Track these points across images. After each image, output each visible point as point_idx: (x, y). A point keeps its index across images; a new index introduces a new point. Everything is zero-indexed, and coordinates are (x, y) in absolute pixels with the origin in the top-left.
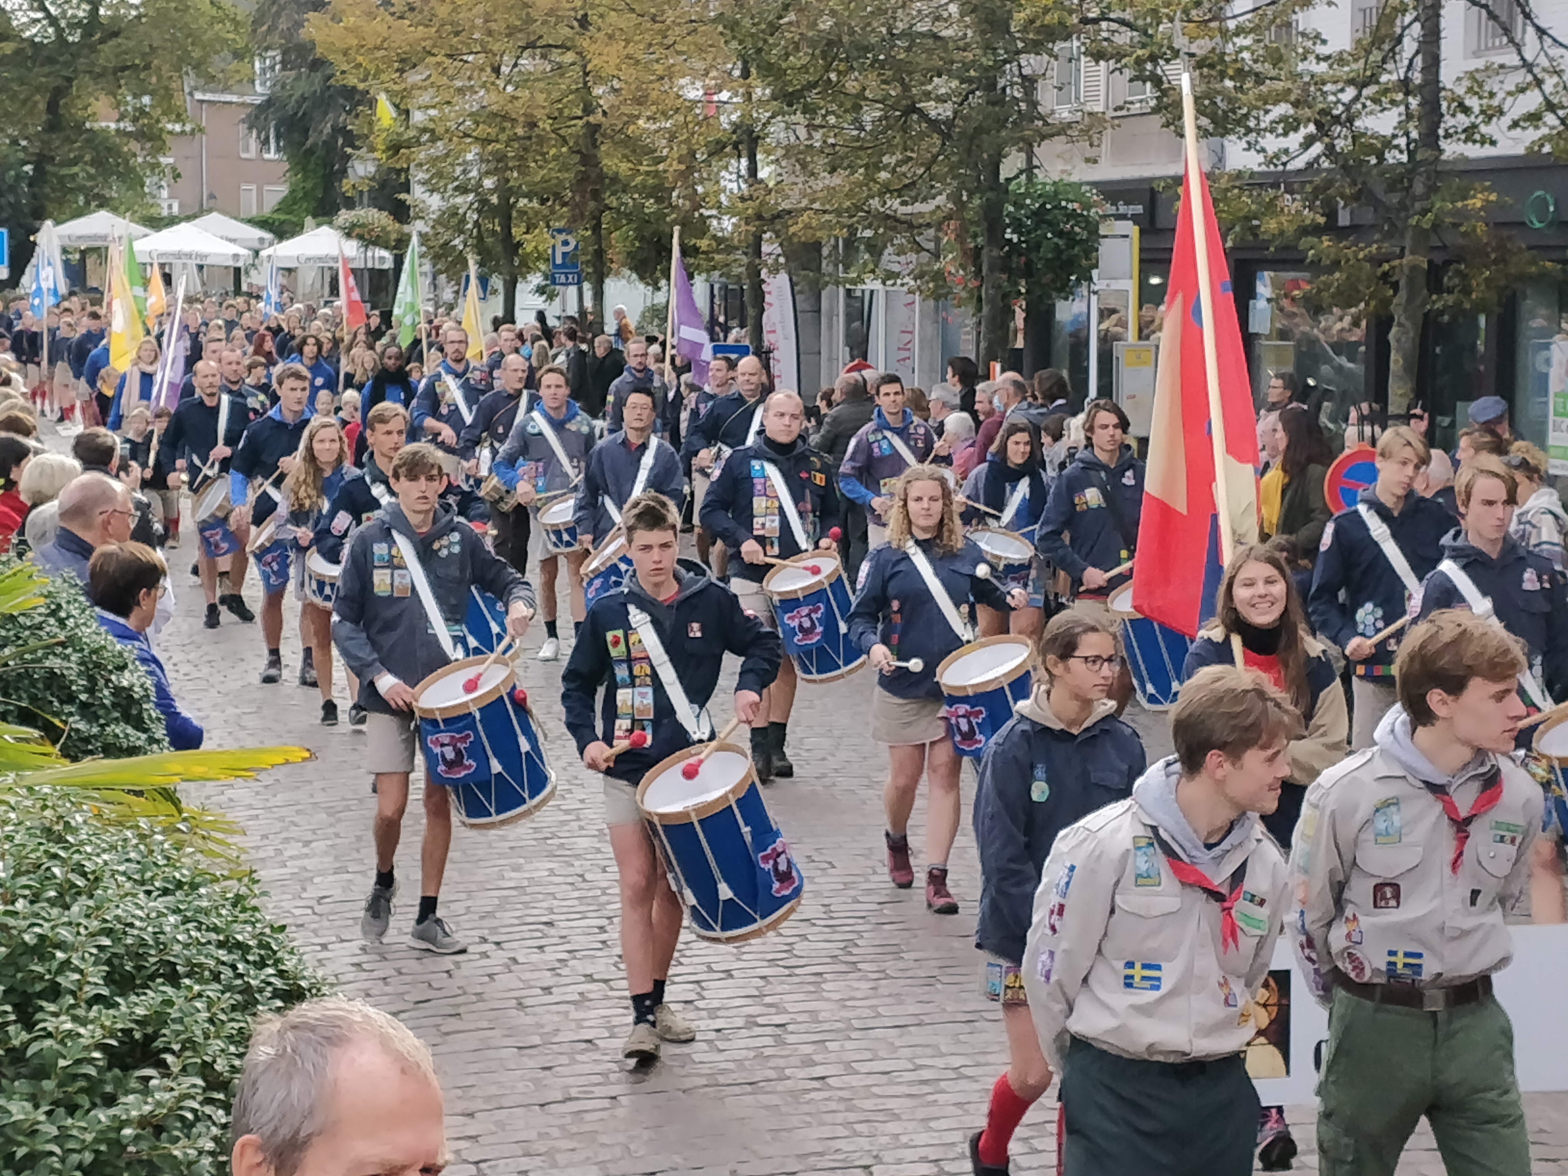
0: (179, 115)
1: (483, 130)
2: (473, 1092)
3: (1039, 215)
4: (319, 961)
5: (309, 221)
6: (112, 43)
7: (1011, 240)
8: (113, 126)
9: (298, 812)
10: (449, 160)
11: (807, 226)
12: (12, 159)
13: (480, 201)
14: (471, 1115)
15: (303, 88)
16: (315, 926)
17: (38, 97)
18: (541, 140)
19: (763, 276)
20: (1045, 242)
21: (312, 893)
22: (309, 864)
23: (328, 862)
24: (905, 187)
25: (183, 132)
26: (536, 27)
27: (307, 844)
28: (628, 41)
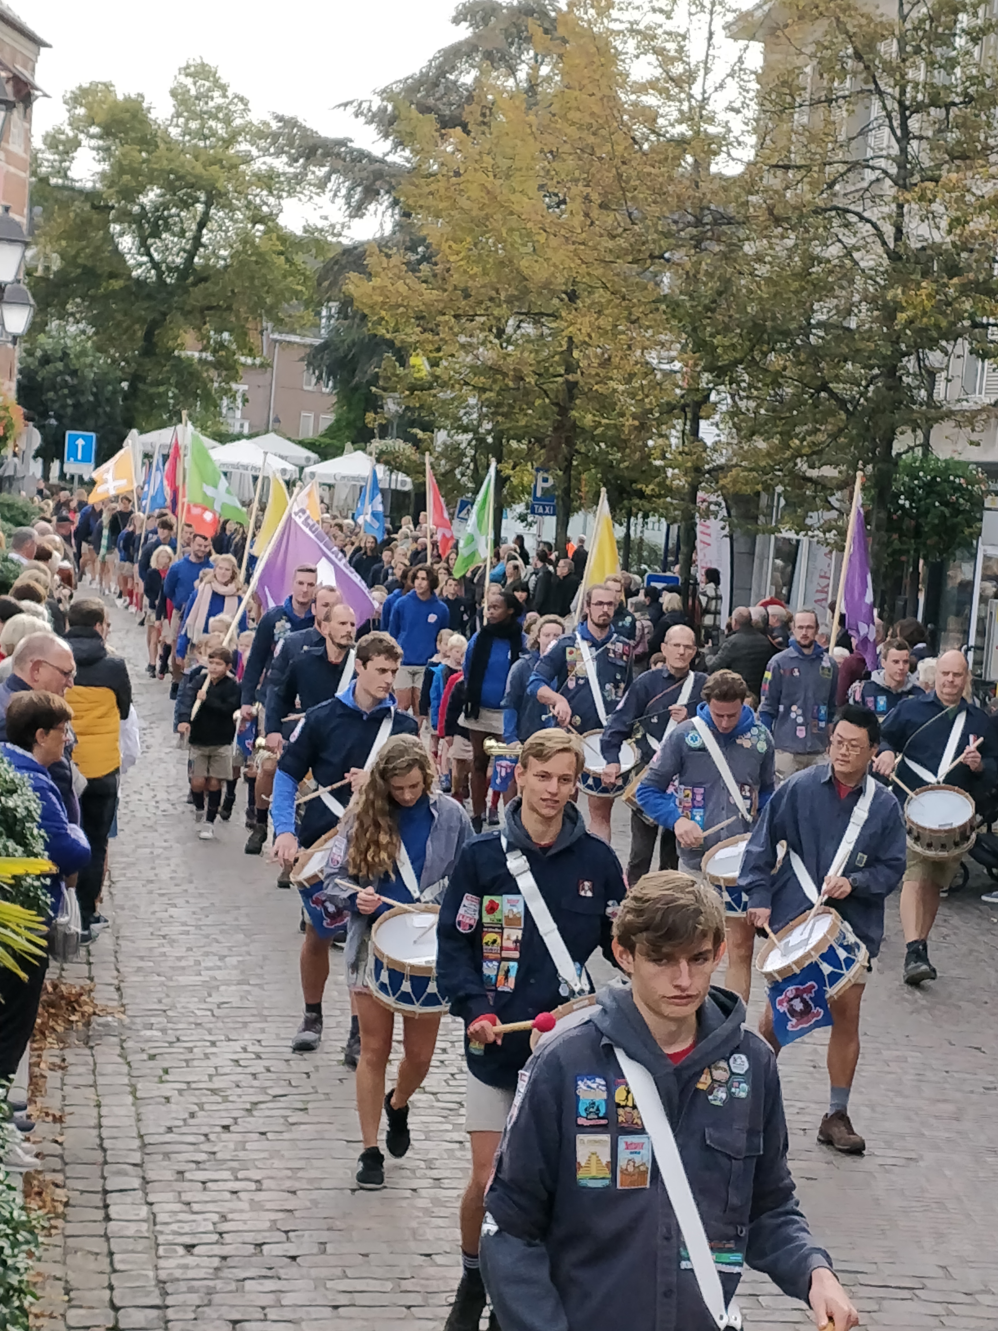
0: (251, 350)
1: (481, 381)
2: (300, 1174)
3: (930, 487)
4: (205, 1054)
5: (348, 446)
6: (202, 286)
7: (903, 505)
8: (197, 355)
9: (222, 932)
10: (456, 403)
11: (735, 481)
12: (111, 376)
13: (477, 440)
14: (294, 1193)
15: (354, 335)
16: (211, 1026)
17: (137, 326)
18: (527, 393)
19: (697, 520)
20: (933, 510)
21: (216, 999)
22: (219, 974)
23: (235, 975)
24: (814, 453)
25: (254, 364)
26: (532, 297)
27: (222, 958)
28: (599, 313)
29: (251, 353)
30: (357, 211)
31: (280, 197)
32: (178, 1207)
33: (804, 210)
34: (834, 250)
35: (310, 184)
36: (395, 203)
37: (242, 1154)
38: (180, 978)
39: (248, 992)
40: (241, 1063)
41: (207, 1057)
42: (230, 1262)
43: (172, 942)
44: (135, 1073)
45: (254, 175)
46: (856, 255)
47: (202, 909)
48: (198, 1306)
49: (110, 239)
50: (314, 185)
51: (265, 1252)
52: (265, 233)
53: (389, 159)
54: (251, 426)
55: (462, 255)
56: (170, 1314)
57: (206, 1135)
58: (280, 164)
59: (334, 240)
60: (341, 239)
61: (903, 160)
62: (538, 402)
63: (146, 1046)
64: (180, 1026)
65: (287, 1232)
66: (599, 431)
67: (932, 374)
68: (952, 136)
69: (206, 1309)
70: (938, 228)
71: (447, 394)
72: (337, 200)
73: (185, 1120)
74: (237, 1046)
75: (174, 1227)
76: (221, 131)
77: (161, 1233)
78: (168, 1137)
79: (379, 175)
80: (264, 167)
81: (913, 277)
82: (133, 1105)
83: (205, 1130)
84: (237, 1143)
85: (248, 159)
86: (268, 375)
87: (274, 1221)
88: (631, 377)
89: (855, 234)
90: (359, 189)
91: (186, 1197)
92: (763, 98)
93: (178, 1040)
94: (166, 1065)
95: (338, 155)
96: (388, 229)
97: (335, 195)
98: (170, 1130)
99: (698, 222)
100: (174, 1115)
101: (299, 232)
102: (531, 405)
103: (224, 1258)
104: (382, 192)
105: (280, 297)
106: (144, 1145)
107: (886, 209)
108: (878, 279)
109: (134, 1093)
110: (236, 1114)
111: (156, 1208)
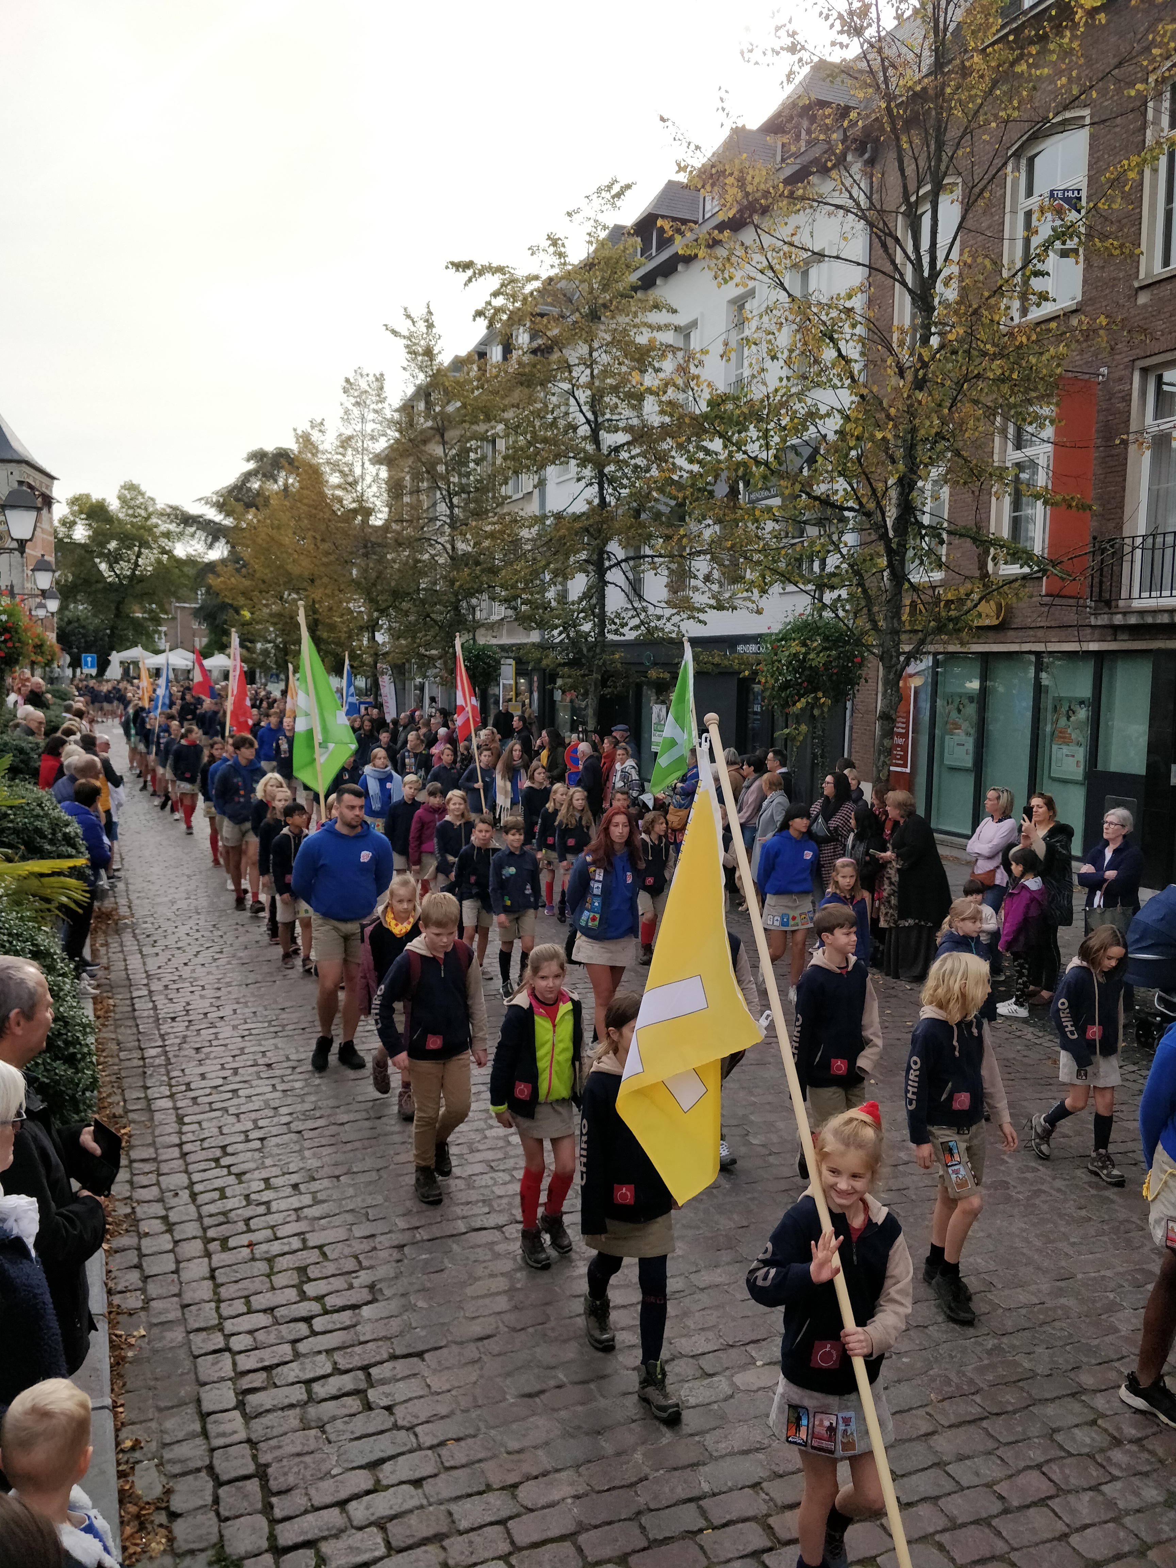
0: (166, 611)
5: (214, 652)
6: (140, 584)
8: (141, 615)
11: (393, 659)
12: (101, 628)
14: (219, 989)
15: (214, 603)
16: (175, 919)
17: (112, 604)
21: (176, 907)
29: (166, 613)
30: (210, 546)
31: (174, 542)
33: (411, 539)
34: (426, 556)
35: (187, 536)
36: (228, 542)
37: (194, 975)
40: (190, 934)
41: (174, 933)
42: (193, 1023)
44: (140, 944)
45: (161, 533)
46: (436, 558)
48: (180, 1044)
49: (95, 565)
50: (189, 536)
52: (168, 559)
53: (223, 523)
54: (169, 645)
55: (260, 564)
56: (167, 1049)
57: (176, 968)
58: (172, 527)
59: (201, 560)
60: (204, 559)
61: (452, 516)
63: (145, 931)
64: (160, 921)
67: (474, 609)
68: (472, 506)
70: (470, 546)
71: (260, 627)
72: (200, 542)
73: (166, 962)
74: (187, 927)
75: (165, 1010)
76: (143, 513)
78: (159, 971)
79: (219, 530)
80: (165, 529)
81: (461, 567)
82: (141, 958)
83: (176, 966)
84: (191, 970)
86: (175, 623)
88: (342, 616)
89: (435, 549)
90: (210, 537)
91: (170, 997)
92: (389, 491)
93: (160, 927)
94: (155, 939)
95: (199, 522)
96: (226, 553)
97: (200, 540)
98: (159, 968)
99: (365, 547)
100: (161, 961)
101: (184, 558)
103: (190, 1021)
104: (221, 537)
106: (148, 976)
108: (446, 569)
109: (141, 953)
110: (189, 957)
111: (156, 1003)
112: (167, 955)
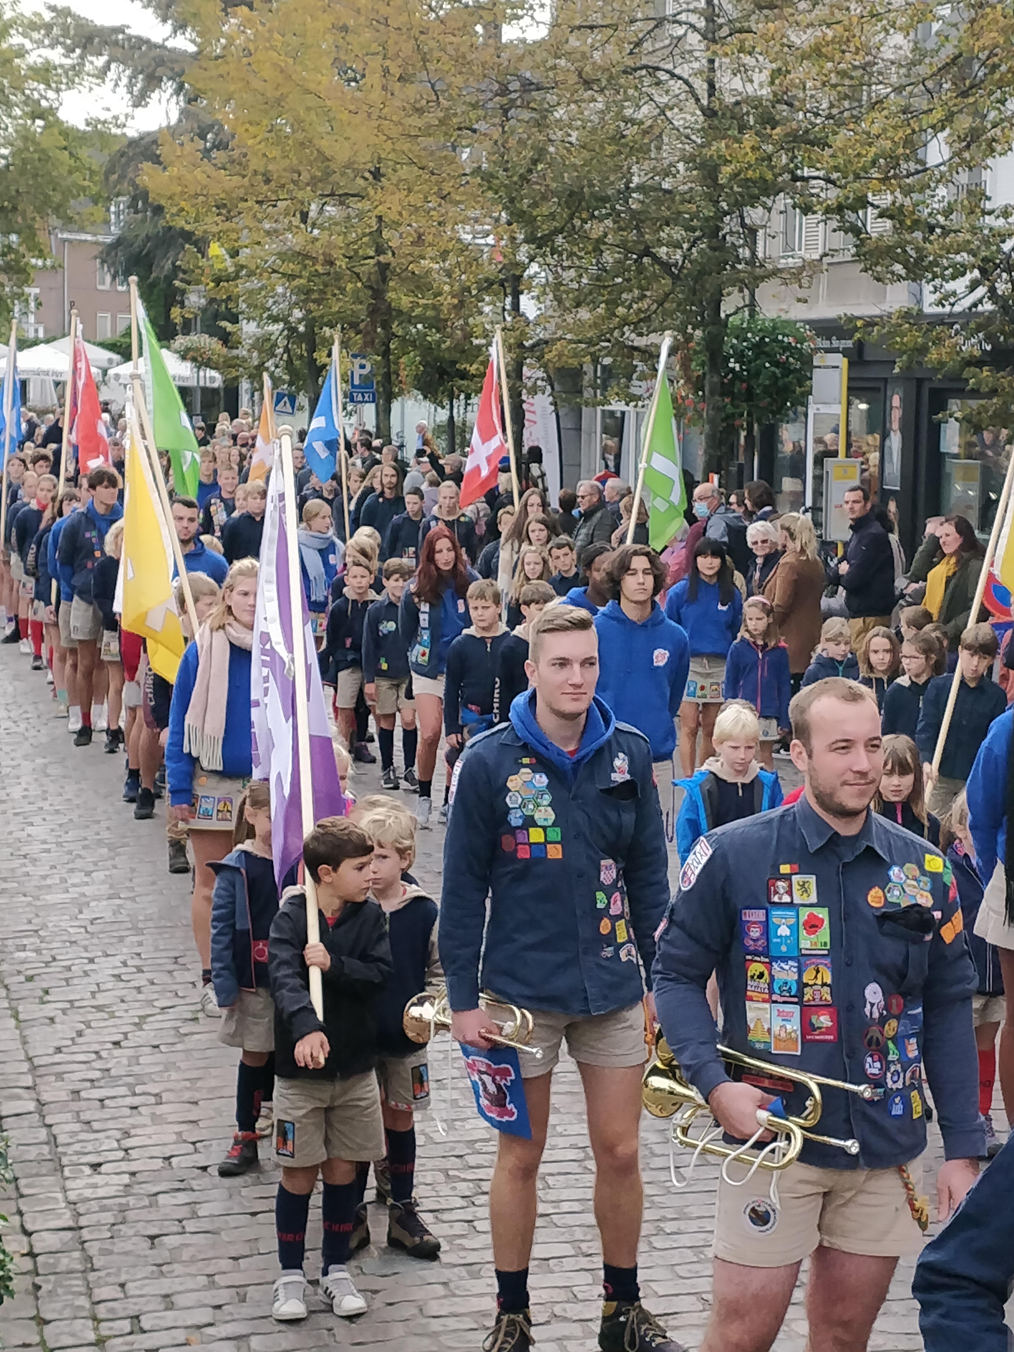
0: (41, 251)
1: (290, 267)
2: (199, 1084)
3: (758, 348)
7: (734, 369)
9: (84, 847)
10: (263, 293)
11: (560, 355)
13: (289, 329)
14: (196, 1103)
15: (148, 229)
16: (86, 942)
18: (338, 277)
19: (524, 397)
20: (764, 371)
21: (87, 915)
22: (87, 890)
23: (104, 889)
24: (641, 320)
25: (44, 266)
26: (335, 177)
27: (88, 874)
28: (410, 190)
29: (41, 255)
30: (140, 100)
31: (58, 91)
32: (77, 1127)
33: (613, 70)
34: (646, 110)
35: (89, 75)
36: (179, 89)
37: (136, 1069)
38: (48, 897)
39: (120, 906)
40: (123, 977)
41: (86, 973)
42: (139, 1177)
43: (34, 861)
44: (14, 996)
45: (30, 68)
46: (669, 114)
47: (61, 825)
48: (113, 1225)
50: (93, 76)
51: (174, 1164)
52: (44, 128)
53: (169, 44)
54: (46, 331)
55: (259, 139)
56: (86, 1234)
57: (96, 1053)
58: (56, 56)
59: (118, 131)
60: (125, 130)
61: (710, 13)
62: (349, 286)
63: (22, 968)
64: (55, 945)
65: (194, 1143)
66: (418, 311)
67: (752, 232)
69: (121, 1227)
70: (751, 81)
71: (255, 283)
72: (118, 89)
73: (73, 1039)
74: (116, 961)
75: (77, 1147)
77: (65, 1154)
78: (58, 1058)
79: (160, 62)
80: (39, 60)
81: (729, 133)
82: (17, 1028)
83: (96, 1047)
84: (129, 1058)
85: (21, 53)
86: (59, 276)
87: (179, 1134)
88: (444, 255)
89: (667, 92)
90: (141, 77)
91: (85, 1116)
93: (54, 959)
94: (45, 985)
95: (116, 43)
96: (174, 117)
97: (116, 85)
98: (59, 1050)
99: (504, 91)
100: (61, 1035)
101: (82, 126)
102: (343, 290)
103: (133, 1174)
104: (165, 79)
105: (67, 193)
106: (34, 1068)
107: (696, 65)
108: (693, 137)
109: (16, 1016)
110: (125, 1029)
111: (55, 1130)
112: (75, 1020)
